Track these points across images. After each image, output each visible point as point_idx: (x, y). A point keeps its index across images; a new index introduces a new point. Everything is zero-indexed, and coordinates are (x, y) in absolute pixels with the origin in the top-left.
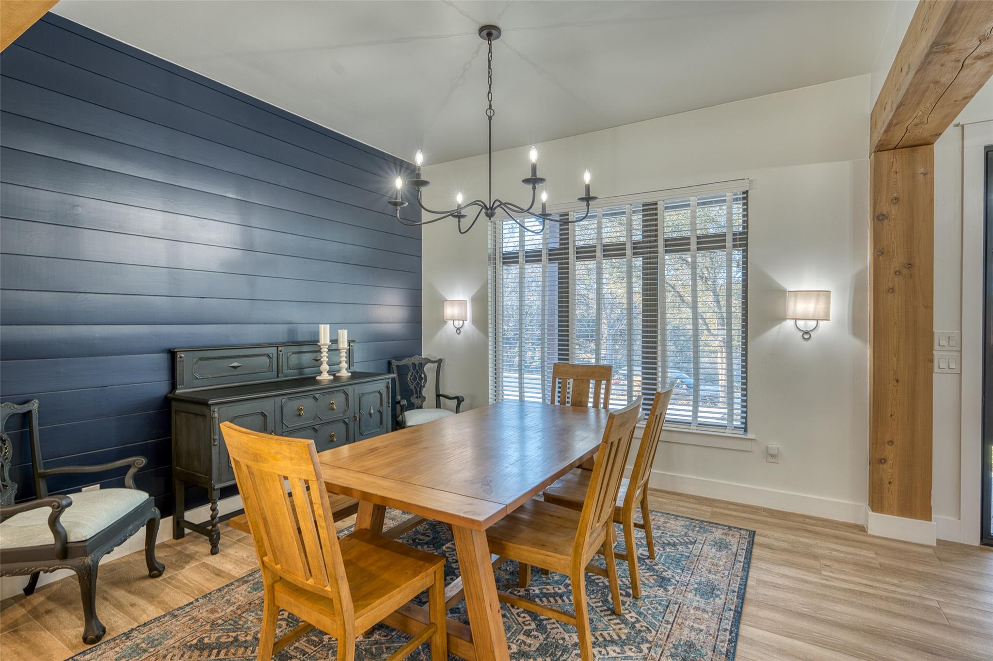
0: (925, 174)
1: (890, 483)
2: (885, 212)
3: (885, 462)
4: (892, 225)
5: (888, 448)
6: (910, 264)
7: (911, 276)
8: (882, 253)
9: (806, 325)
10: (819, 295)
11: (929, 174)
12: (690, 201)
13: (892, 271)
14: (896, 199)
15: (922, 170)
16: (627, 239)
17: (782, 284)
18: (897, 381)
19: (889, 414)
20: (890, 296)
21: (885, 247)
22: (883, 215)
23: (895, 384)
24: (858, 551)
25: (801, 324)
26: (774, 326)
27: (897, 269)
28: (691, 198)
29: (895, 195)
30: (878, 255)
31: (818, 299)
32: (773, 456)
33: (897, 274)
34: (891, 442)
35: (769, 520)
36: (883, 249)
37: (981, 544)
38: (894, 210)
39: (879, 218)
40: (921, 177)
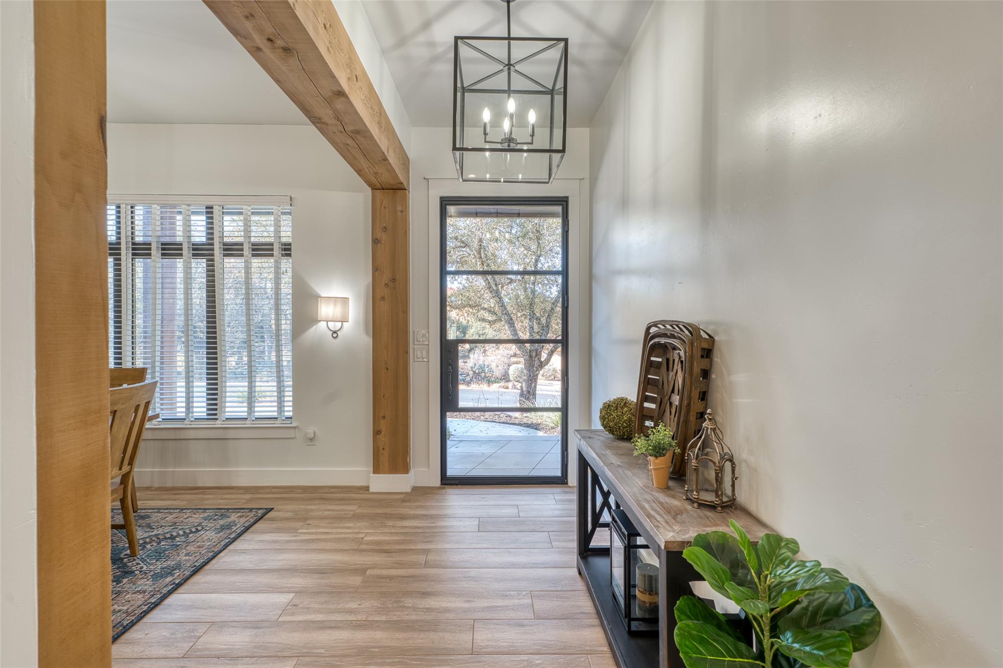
0: (402, 212)
1: (383, 449)
2: (378, 238)
3: (380, 433)
4: (383, 248)
5: (382, 421)
6: (394, 279)
7: (394, 288)
8: (377, 269)
9: (335, 326)
10: (336, 301)
11: (405, 211)
12: (242, 209)
13: (383, 284)
14: (385, 228)
15: (400, 208)
16: (183, 239)
17: (319, 292)
18: (387, 369)
19: (382, 396)
20: (382, 303)
21: (379, 265)
22: (377, 240)
23: (386, 371)
24: (344, 507)
25: (331, 324)
26: (312, 326)
27: (386, 282)
28: (244, 207)
29: (384, 225)
30: (375, 271)
31: (335, 304)
32: (311, 439)
33: (387, 286)
34: (384, 417)
35: (303, 495)
36: (378, 266)
37: (441, 485)
38: (384, 237)
39: (376, 241)
40: (399, 213)
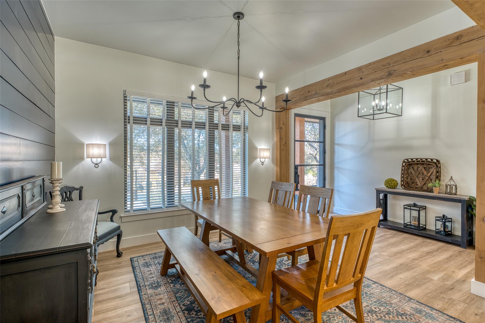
4: (283, 131)
6: (286, 143)
8: (281, 139)
9: (262, 160)
14: (284, 123)
17: (257, 147)
20: (283, 151)
22: (281, 128)
23: (284, 177)
26: (255, 160)
33: (284, 145)
40: (288, 118)
